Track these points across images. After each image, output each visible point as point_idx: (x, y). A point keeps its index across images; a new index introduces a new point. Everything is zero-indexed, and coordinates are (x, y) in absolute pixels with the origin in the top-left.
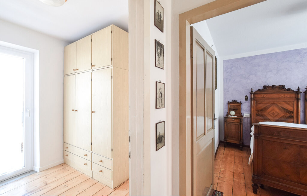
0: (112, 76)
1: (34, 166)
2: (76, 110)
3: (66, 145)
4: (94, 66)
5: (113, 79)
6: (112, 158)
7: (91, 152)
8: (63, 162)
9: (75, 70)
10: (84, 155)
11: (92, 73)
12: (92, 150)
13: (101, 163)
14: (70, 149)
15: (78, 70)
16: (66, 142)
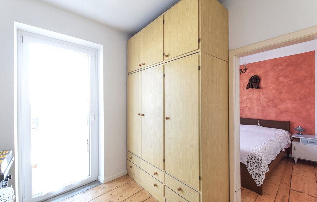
0: (199, 67)
1: (98, 175)
2: (142, 114)
3: (131, 155)
4: (167, 56)
5: (201, 70)
6: (200, 190)
7: (164, 171)
8: (126, 174)
9: (140, 65)
10: (154, 173)
11: (164, 66)
12: (164, 169)
13: (180, 192)
14: (135, 160)
15: (144, 64)
16: (130, 151)
